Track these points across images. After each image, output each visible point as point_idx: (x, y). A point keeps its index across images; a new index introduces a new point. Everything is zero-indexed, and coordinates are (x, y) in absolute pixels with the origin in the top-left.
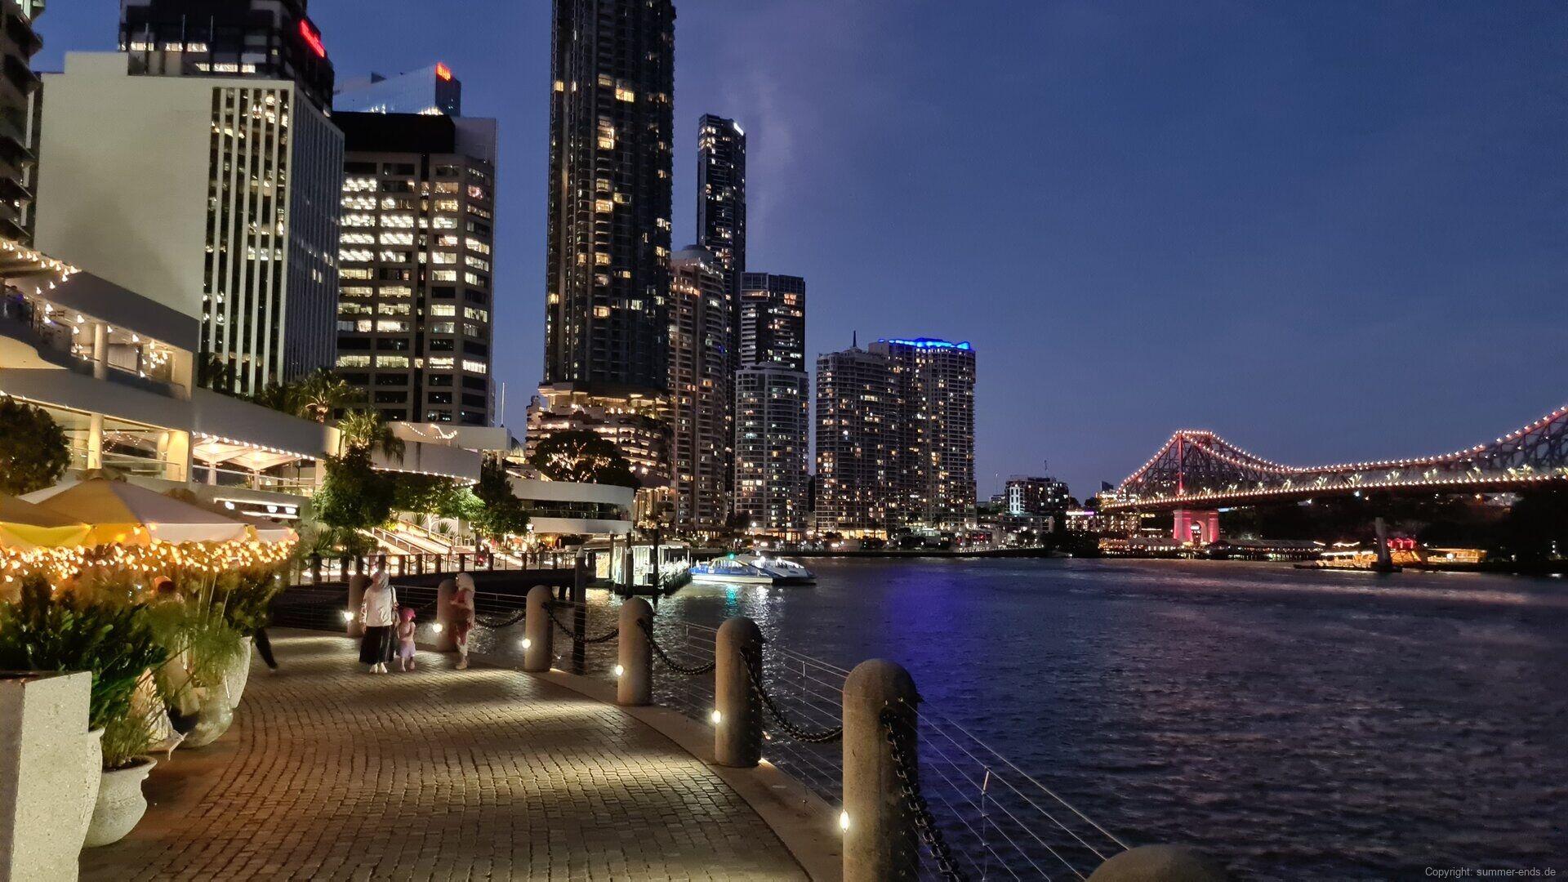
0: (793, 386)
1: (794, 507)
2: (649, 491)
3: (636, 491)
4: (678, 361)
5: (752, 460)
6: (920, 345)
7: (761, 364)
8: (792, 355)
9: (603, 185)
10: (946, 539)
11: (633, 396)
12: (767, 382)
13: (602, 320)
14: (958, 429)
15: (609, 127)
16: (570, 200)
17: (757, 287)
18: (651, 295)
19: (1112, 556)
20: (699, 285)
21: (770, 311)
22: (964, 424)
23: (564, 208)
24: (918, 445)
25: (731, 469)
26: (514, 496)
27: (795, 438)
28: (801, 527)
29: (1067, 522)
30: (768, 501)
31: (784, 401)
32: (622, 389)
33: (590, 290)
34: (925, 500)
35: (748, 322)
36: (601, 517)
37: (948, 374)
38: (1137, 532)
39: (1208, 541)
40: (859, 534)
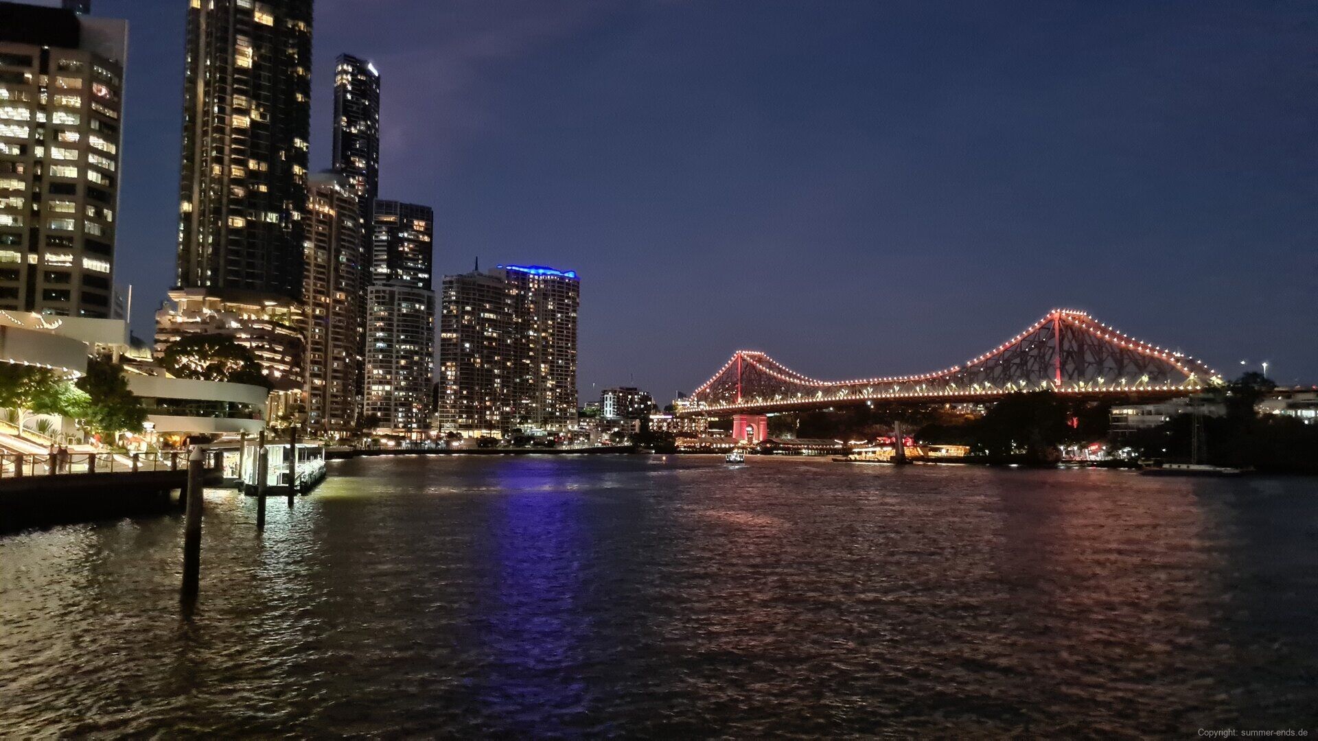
0: (420, 302)
1: (419, 410)
2: (281, 393)
3: (269, 393)
4: (312, 275)
5: (381, 367)
6: (533, 271)
7: (390, 282)
8: (420, 275)
9: (240, 101)
10: (551, 438)
11: (267, 303)
12: (397, 297)
13: (237, 231)
14: (564, 345)
15: (248, 47)
16: (206, 113)
17: (388, 213)
18: (287, 210)
19: (685, 452)
20: (334, 206)
21: (401, 235)
22: (569, 340)
23: (199, 121)
24: (529, 357)
25: (361, 377)
26: (130, 392)
27: (422, 349)
28: (425, 427)
29: (651, 424)
30: (396, 405)
31: (412, 316)
32: (255, 294)
33: (225, 200)
34: (534, 405)
35: (380, 244)
36: (231, 415)
37: (556, 298)
38: (704, 432)
39: (759, 440)
40: (477, 434)
